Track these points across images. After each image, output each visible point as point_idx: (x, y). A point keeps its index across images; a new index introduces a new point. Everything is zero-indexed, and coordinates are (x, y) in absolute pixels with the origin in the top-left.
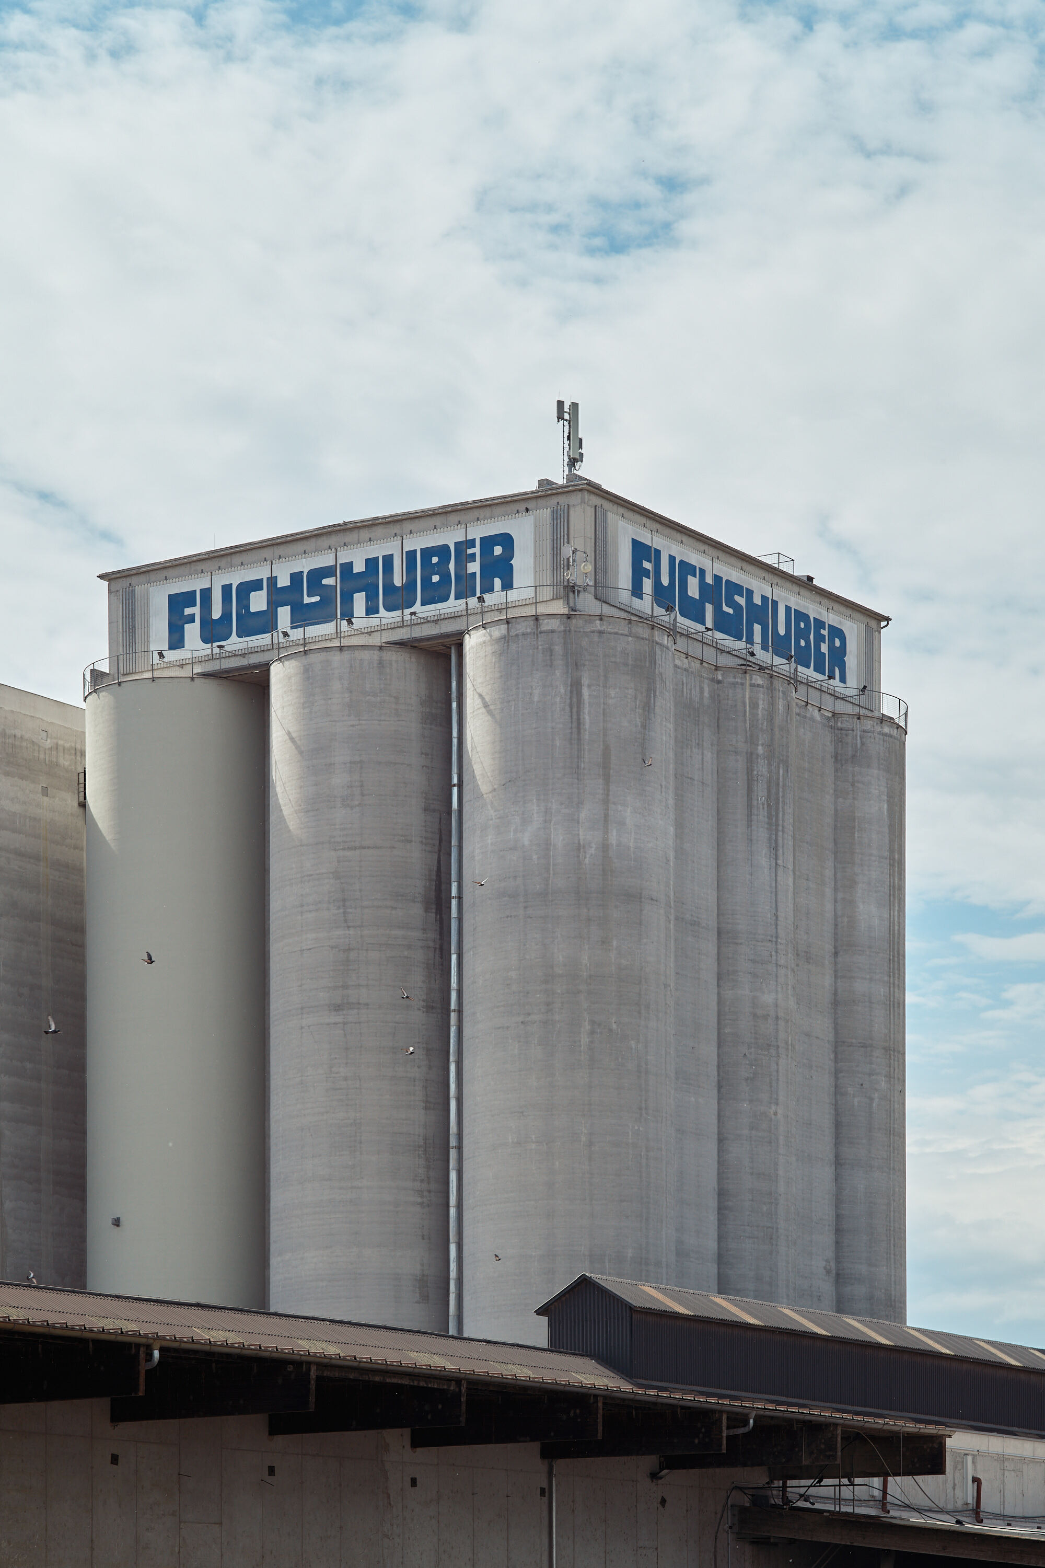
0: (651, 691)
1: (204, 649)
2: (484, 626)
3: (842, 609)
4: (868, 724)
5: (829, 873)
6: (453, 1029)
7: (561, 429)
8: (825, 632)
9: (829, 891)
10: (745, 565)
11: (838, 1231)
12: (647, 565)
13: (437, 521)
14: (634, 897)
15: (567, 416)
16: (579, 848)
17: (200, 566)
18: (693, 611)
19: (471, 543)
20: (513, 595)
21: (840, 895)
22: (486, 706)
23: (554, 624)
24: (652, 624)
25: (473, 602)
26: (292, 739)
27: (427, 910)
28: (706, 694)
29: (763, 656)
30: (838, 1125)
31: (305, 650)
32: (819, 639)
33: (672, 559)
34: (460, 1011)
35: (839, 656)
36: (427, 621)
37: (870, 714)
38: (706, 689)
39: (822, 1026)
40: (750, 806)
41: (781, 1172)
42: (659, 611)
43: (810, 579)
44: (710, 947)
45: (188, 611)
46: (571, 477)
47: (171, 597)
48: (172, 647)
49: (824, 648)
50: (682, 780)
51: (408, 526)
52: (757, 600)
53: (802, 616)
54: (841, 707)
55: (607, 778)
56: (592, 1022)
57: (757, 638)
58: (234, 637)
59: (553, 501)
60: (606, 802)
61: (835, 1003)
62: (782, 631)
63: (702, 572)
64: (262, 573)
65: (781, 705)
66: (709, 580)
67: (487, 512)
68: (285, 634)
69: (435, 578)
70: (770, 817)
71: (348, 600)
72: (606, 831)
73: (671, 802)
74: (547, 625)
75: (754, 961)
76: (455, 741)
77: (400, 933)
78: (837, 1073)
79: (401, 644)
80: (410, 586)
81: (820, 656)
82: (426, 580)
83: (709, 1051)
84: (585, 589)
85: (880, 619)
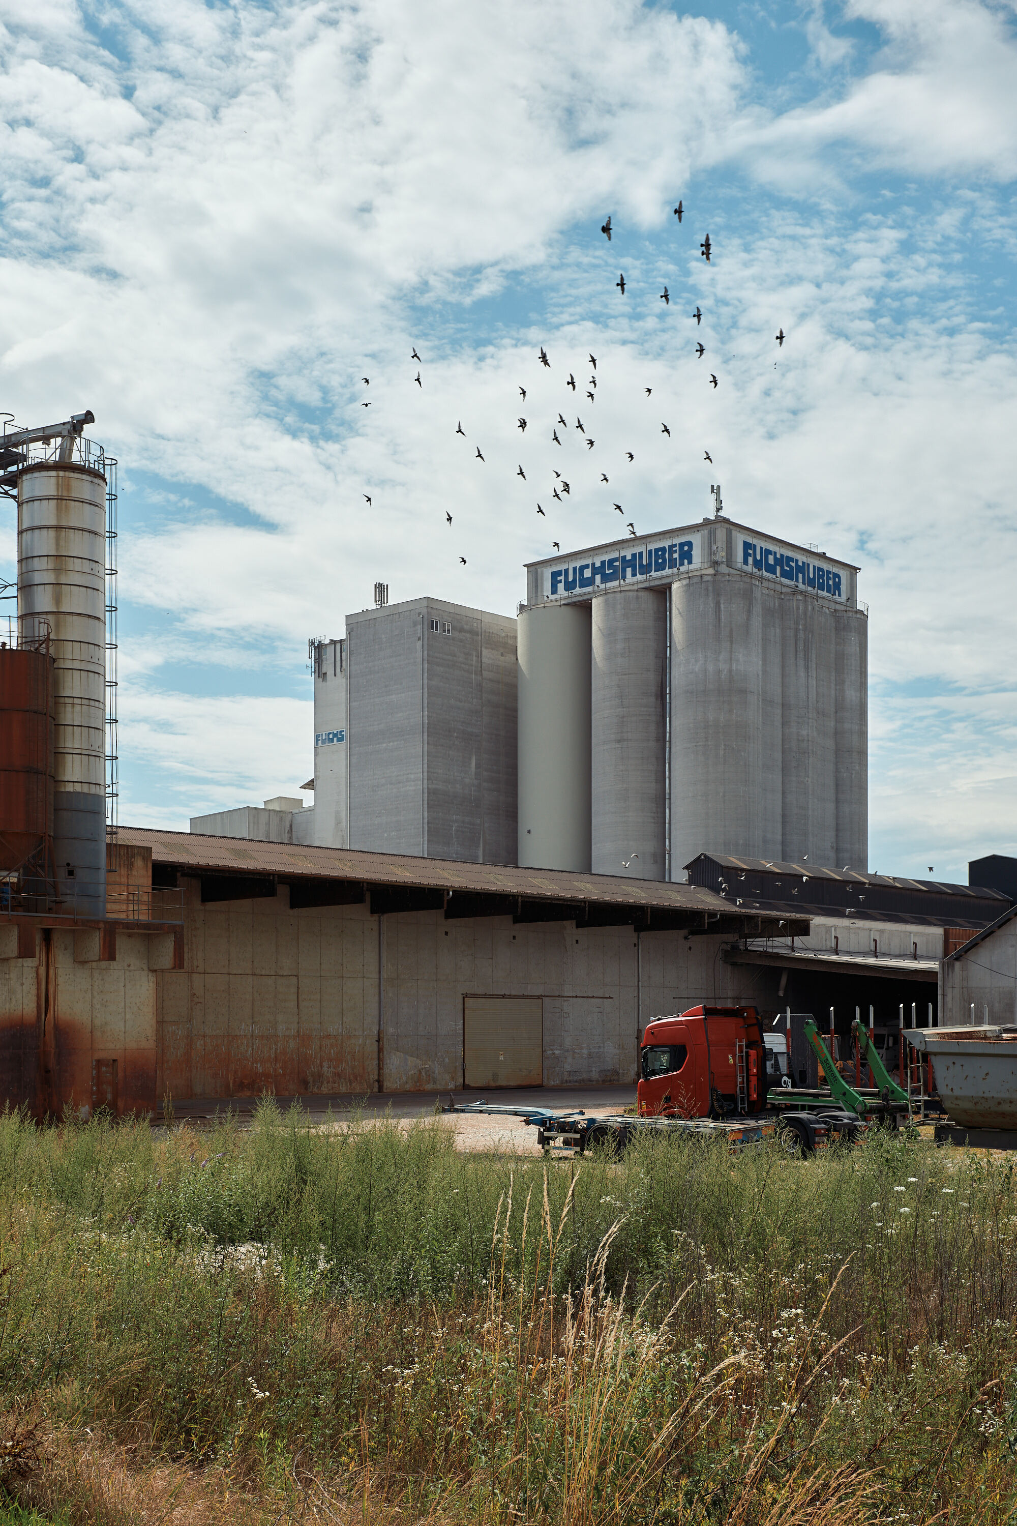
0: (751, 604)
1: (566, 594)
2: (679, 580)
3: (839, 565)
4: (850, 614)
5: (833, 678)
6: (667, 749)
7: (714, 496)
8: (831, 576)
9: (833, 686)
10: (795, 549)
11: (837, 830)
12: (750, 551)
13: (661, 537)
14: (743, 692)
15: (715, 491)
16: (719, 672)
17: (564, 560)
18: (771, 569)
19: (675, 546)
20: (692, 567)
21: (838, 687)
22: (680, 613)
23: (709, 578)
24: (751, 575)
25: (675, 570)
26: (600, 630)
27: (657, 699)
28: (777, 604)
29: (801, 586)
30: (837, 785)
31: (606, 592)
32: (828, 578)
33: (761, 548)
34: (670, 741)
35: (837, 586)
36: (656, 579)
37: (851, 609)
38: (777, 602)
39: (830, 743)
40: (796, 651)
41: (810, 806)
42: (755, 570)
43: (824, 553)
44: (778, 711)
45: (559, 578)
46: (717, 516)
47: (552, 573)
48: (552, 594)
49: (831, 582)
50: (765, 641)
51: (649, 540)
52: (800, 564)
53: (820, 569)
54: (838, 607)
55: (731, 642)
56: (725, 745)
57: (800, 580)
58: (577, 589)
59: (709, 526)
60: (731, 652)
61: (836, 733)
62: (811, 576)
63: (775, 553)
64: (589, 562)
65: (810, 608)
66: (778, 556)
67: (682, 532)
68: (598, 586)
69: (660, 561)
70: (805, 655)
71: (624, 571)
72: (731, 664)
73: (760, 651)
74: (706, 578)
75: (798, 717)
76: (668, 628)
77: (645, 709)
78: (836, 764)
79: (646, 589)
80: (650, 564)
81: (829, 586)
82: (656, 561)
83: (778, 755)
84: (722, 562)
85: (855, 569)
